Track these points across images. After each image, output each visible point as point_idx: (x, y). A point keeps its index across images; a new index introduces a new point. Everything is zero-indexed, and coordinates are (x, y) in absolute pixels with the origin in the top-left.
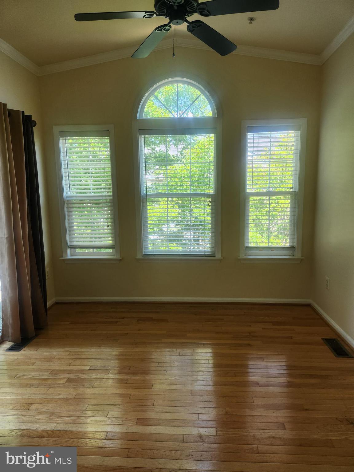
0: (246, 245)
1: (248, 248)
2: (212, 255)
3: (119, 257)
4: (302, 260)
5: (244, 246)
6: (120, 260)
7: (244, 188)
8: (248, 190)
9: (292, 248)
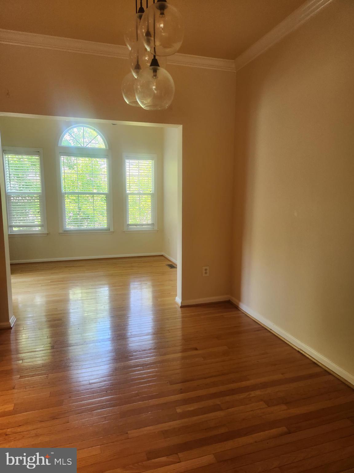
0: (128, 223)
1: (129, 225)
2: (108, 229)
3: (46, 232)
4: (158, 230)
5: (127, 223)
6: (48, 234)
7: (125, 190)
8: (128, 192)
9: (153, 224)
